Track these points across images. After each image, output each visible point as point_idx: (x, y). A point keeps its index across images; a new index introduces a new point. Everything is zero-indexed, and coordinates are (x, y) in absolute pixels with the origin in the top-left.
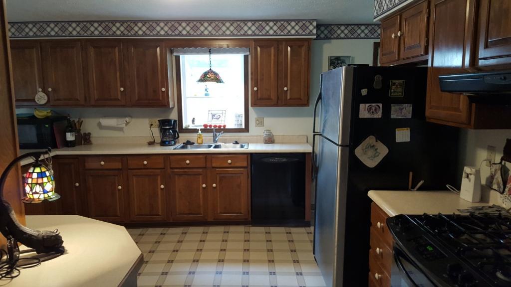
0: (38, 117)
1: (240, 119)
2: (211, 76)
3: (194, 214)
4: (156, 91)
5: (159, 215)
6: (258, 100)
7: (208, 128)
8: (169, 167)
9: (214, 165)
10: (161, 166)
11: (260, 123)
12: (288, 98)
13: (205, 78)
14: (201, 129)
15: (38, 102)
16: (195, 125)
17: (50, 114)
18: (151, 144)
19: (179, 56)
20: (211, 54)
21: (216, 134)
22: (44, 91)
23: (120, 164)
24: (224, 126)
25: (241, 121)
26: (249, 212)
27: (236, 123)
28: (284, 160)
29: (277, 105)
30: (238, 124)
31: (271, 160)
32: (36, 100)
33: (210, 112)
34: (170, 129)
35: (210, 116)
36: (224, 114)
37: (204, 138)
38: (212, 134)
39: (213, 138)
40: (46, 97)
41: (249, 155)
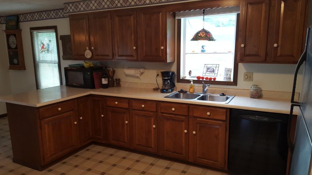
0: (86, 67)
1: (229, 73)
2: (202, 34)
3: (178, 153)
4: (158, 49)
5: (151, 148)
6: (244, 56)
7: (201, 79)
8: (160, 111)
9: (195, 115)
10: (154, 110)
11: (248, 77)
12: (278, 54)
13: (197, 37)
14: (193, 80)
15: (86, 57)
16: (191, 76)
17: (92, 65)
18: (156, 90)
19: (180, 19)
20: (204, 15)
21: (205, 85)
22: (90, 49)
23: (127, 104)
24: (215, 79)
25: (230, 75)
26: (225, 162)
27: (225, 76)
28: (266, 119)
29: (265, 61)
30: (227, 78)
31: (250, 117)
32: (85, 55)
33: (206, 66)
34: (168, 80)
35: (205, 69)
36: (217, 68)
37: (196, 88)
38: (202, 85)
39: (202, 88)
40: (91, 54)
41: (229, 110)
